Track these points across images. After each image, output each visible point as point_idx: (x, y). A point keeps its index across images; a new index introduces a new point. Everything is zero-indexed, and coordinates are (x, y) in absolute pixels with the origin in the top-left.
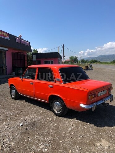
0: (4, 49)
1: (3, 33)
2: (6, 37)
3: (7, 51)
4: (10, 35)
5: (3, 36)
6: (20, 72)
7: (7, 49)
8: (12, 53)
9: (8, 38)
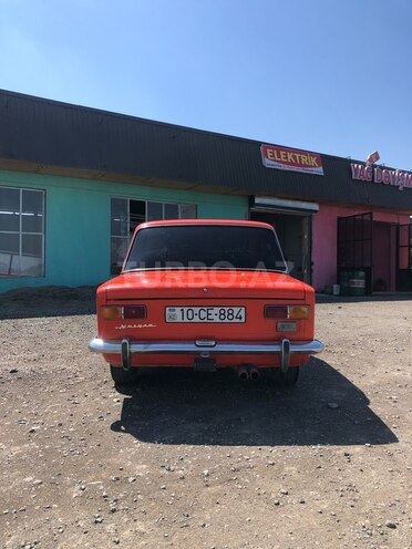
0: (304, 205)
1: (298, 155)
2: (311, 166)
3: (316, 211)
4: (325, 160)
5: (300, 165)
6: (353, 283)
7: (315, 207)
8: (339, 219)
9: (319, 170)
